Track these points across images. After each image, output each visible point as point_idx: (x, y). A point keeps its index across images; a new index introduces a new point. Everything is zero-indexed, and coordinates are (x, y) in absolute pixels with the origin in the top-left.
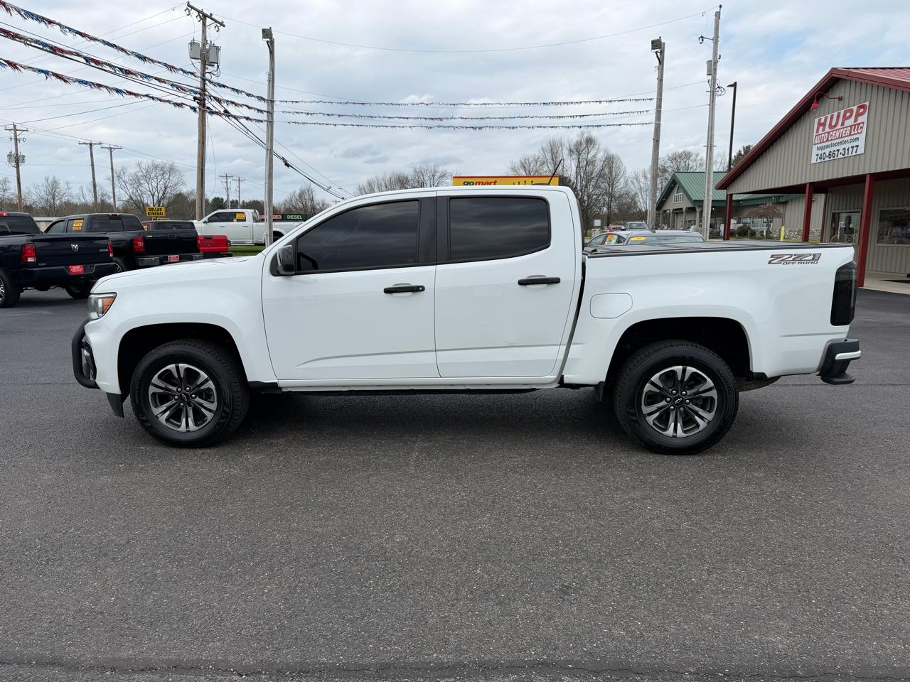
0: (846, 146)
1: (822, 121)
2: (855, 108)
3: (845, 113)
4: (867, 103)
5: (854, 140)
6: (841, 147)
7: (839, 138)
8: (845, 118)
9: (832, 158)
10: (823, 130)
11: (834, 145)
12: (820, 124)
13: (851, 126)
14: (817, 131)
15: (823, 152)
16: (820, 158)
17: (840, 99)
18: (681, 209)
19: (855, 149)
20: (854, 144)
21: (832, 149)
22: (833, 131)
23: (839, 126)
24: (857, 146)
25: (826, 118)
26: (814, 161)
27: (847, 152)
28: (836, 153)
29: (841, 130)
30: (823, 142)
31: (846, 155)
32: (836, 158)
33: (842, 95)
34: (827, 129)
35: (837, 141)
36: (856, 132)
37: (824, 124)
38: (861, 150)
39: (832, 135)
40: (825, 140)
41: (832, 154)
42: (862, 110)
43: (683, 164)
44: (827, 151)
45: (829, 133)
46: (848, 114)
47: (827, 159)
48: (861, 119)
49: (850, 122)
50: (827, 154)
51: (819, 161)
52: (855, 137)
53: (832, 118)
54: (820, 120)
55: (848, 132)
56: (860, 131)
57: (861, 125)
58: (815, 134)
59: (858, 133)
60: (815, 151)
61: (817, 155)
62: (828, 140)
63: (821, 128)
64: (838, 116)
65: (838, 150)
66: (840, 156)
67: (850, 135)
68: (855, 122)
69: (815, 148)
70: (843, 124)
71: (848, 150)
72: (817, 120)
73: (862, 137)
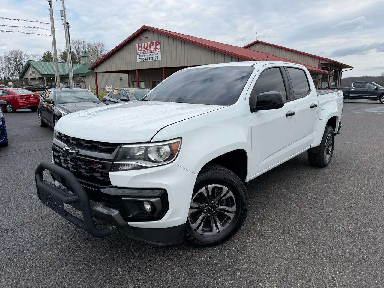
0: (153, 56)
1: (140, 45)
2: (155, 42)
3: (150, 43)
4: (160, 41)
5: (156, 54)
6: (151, 57)
7: (149, 53)
8: (150, 46)
9: (147, 61)
10: (141, 49)
11: (147, 55)
12: (139, 47)
13: (154, 49)
14: (139, 49)
15: (142, 58)
16: (142, 60)
17: (147, 38)
18: (36, 78)
19: (157, 58)
20: (157, 56)
21: (147, 57)
22: (146, 50)
23: (148, 48)
24: (158, 57)
25: (142, 45)
26: (139, 61)
27: (153, 59)
28: (149, 59)
29: (150, 50)
30: (142, 54)
31: (153, 60)
32: (149, 60)
33: (148, 36)
34: (143, 49)
35: (149, 54)
36: (156, 51)
37: (141, 47)
38: (160, 58)
39: (145, 52)
40: (143, 53)
41: (147, 59)
42: (158, 43)
43: (19, 57)
44: (145, 58)
45: (144, 50)
46: (152, 44)
47: (145, 61)
48: (158, 47)
49: (153, 47)
50: (145, 59)
51: (141, 61)
52: (156, 53)
53: (145, 44)
54: (139, 45)
55: (153, 51)
56: (158, 51)
57: (158, 49)
58: (137, 50)
59: (157, 52)
60: (138, 57)
61: (140, 59)
62: (144, 53)
63: (140, 48)
64: (148, 44)
65: (150, 58)
66: (151, 60)
67: (154, 52)
68: (155, 47)
69: (138, 56)
70: (150, 48)
71: (154, 58)
72: (137, 45)
73: (159, 54)
